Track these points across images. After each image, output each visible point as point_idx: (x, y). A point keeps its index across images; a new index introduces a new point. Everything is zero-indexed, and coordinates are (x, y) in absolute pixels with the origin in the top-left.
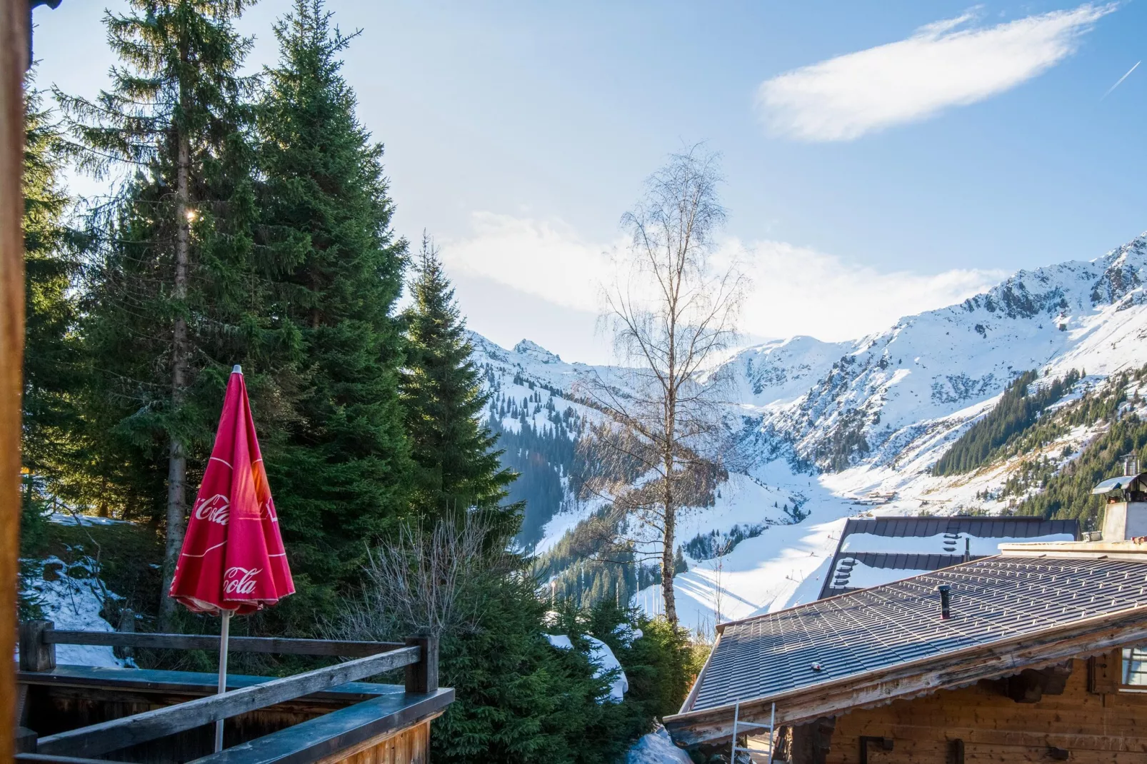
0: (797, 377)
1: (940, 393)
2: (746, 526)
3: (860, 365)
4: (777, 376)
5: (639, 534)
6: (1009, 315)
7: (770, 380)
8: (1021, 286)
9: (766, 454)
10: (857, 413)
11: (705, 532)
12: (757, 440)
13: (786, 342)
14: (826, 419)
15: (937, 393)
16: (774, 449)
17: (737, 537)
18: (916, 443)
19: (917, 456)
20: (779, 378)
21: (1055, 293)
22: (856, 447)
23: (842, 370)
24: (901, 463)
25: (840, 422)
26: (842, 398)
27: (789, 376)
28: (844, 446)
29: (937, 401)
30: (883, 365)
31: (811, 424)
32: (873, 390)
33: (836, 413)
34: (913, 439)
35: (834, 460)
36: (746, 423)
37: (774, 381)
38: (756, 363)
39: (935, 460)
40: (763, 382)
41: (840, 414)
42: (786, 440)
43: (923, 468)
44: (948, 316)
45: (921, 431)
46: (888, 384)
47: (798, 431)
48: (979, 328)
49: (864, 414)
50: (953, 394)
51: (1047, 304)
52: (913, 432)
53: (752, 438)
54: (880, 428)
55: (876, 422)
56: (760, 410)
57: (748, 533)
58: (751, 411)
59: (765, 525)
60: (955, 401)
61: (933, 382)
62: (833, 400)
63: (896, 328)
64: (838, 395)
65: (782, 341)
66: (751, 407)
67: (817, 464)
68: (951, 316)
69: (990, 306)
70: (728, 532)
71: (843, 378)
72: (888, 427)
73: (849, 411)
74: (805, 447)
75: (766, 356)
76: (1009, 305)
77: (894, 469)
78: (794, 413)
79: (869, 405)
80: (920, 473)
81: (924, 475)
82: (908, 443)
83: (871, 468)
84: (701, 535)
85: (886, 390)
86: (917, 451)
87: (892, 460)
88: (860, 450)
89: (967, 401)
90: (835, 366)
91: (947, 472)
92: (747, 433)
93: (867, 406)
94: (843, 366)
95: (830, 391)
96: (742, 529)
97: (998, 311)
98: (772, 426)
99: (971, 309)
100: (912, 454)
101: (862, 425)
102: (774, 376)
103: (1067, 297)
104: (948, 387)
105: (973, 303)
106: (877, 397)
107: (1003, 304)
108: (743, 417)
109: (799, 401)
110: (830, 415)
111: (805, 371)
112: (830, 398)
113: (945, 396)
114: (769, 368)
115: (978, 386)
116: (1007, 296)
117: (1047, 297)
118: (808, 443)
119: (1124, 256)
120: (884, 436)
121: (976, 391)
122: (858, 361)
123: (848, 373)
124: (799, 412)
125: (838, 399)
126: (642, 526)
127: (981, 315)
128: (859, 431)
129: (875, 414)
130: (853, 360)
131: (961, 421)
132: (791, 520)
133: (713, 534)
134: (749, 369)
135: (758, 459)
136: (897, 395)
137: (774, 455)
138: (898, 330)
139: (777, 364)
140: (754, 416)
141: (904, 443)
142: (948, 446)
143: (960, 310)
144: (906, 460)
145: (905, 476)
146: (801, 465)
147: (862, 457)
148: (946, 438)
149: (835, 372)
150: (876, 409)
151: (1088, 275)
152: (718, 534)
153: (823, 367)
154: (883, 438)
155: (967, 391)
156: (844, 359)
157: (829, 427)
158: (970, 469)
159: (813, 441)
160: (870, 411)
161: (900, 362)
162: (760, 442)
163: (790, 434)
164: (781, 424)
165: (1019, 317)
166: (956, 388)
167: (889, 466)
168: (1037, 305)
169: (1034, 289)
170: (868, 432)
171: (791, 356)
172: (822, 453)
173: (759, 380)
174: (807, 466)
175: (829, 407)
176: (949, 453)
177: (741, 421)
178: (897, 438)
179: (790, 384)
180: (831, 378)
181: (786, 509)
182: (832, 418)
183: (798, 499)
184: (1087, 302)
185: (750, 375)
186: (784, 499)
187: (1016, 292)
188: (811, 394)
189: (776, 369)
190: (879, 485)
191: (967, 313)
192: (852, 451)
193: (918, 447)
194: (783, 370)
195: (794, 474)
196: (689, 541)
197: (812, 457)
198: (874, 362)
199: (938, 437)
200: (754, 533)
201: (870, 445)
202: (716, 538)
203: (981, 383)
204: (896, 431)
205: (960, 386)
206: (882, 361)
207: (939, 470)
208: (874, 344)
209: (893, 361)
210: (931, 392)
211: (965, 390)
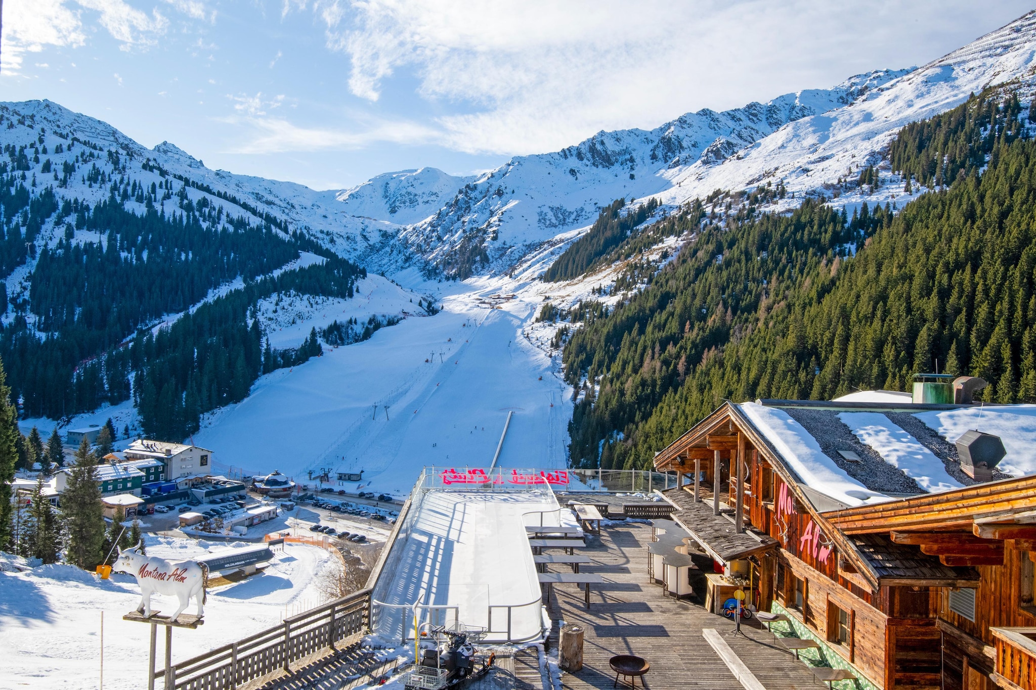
0: (427, 202)
1: (545, 220)
2: (383, 316)
3: (481, 193)
4: (410, 199)
5: (270, 319)
6: (594, 164)
7: (404, 203)
8: (602, 143)
9: (400, 263)
10: (478, 230)
11: (343, 319)
12: (392, 251)
13: (419, 171)
14: (452, 236)
15: (542, 219)
16: (408, 259)
17: (374, 325)
18: (527, 257)
19: (530, 267)
20: (411, 202)
21: (625, 151)
22: (478, 258)
23: (466, 196)
24: (516, 272)
25: (465, 238)
26: (466, 219)
27: (420, 200)
28: (468, 258)
29: (543, 226)
30: (500, 193)
31: (439, 239)
32: (492, 214)
33: (460, 231)
34: (525, 255)
35: (460, 269)
36: (383, 236)
37: (408, 204)
38: (392, 186)
39: (546, 269)
40: (397, 204)
41: (464, 232)
42: (418, 252)
43: (535, 276)
44: (548, 160)
45: (531, 247)
46: (504, 209)
47: (429, 244)
48: (572, 172)
49: (485, 232)
50: (554, 221)
51: (621, 159)
52: (524, 248)
53: (388, 249)
54: (498, 244)
55: (495, 239)
56: (396, 226)
57: (385, 322)
58: (387, 226)
59: (402, 316)
60: (555, 226)
61: (539, 210)
62: (458, 220)
63: (509, 165)
64: (463, 216)
65: (416, 171)
66: (387, 223)
67: (445, 273)
68: (552, 160)
69: (580, 156)
70: (367, 320)
71: (467, 202)
72: (504, 244)
73: (472, 229)
74: (435, 258)
75: (401, 181)
76: (593, 157)
77: (511, 277)
78: (425, 229)
79: (489, 225)
80: (534, 279)
81: (537, 281)
82: (521, 258)
83: (491, 277)
84: (338, 322)
85: (502, 213)
86: (529, 263)
87: (509, 271)
88: (481, 260)
89: (565, 227)
90: (460, 192)
91: (556, 279)
92: (383, 245)
93: (487, 226)
94: (467, 192)
95: (456, 212)
96: (380, 319)
97: (585, 161)
98: (406, 239)
99: (566, 157)
100: (525, 266)
101: (484, 241)
102: (407, 199)
103: (634, 154)
104: (550, 215)
105: (567, 152)
106: (495, 218)
107: (589, 155)
108: (380, 231)
109: (429, 219)
110: (456, 232)
111: (434, 198)
112: (456, 218)
113: (548, 222)
114: (403, 192)
115: (573, 217)
116: (592, 149)
117: (619, 154)
118: (437, 255)
119: (672, 128)
120: (502, 251)
121: (571, 220)
122: (479, 189)
123: (471, 199)
124: (429, 228)
125: (463, 219)
126: (275, 311)
127: (573, 162)
128: (481, 245)
129: (494, 232)
130: (475, 187)
131: (562, 241)
132: (426, 314)
133: (350, 322)
134: (386, 191)
135: (394, 266)
136: (511, 218)
137: (407, 264)
138: (511, 167)
139: (410, 189)
140: (390, 231)
141: (517, 257)
142: (556, 258)
143: (557, 157)
144: (521, 270)
145: (521, 282)
146: (431, 273)
147: (483, 268)
148: (552, 253)
149: (460, 196)
150: (494, 229)
151: (648, 141)
152: (356, 323)
153: (450, 193)
154: (500, 253)
155: (564, 219)
156: (468, 186)
157: (455, 242)
158: (577, 276)
159: (441, 253)
160: (491, 230)
161: (513, 192)
162: (395, 252)
163: (421, 246)
164: (413, 238)
165: (600, 167)
166: (557, 217)
167: (506, 275)
168: (613, 159)
169: (611, 146)
170: (488, 247)
171: (422, 183)
172: (449, 263)
173: (394, 202)
174: (436, 274)
175: (456, 225)
176: (557, 263)
177: (378, 234)
178: (512, 252)
179: (421, 207)
180: (457, 201)
181: (420, 304)
182: (457, 235)
183: (430, 299)
184: (648, 160)
185: (386, 197)
186: (417, 298)
187: (599, 147)
188: (439, 214)
189: (409, 194)
190: (500, 289)
191: (563, 160)
192: (475, 262)
193: (529, 260)
194: (416, 195)
195: (425, 281)
196: (325, 326)
197: (441, 267)
198: (492, 190)
199: (546, 253)
200: (391, 323)
201: (490, 257)
202: (354, 327)
203: (575, 214)
204: (510, 247)
205: (560, 215)
206: (499, 190)
207: (550, 276)
208: (493, 176)
209: (507, 190)
210: (537, 218)
211: (563, 218)
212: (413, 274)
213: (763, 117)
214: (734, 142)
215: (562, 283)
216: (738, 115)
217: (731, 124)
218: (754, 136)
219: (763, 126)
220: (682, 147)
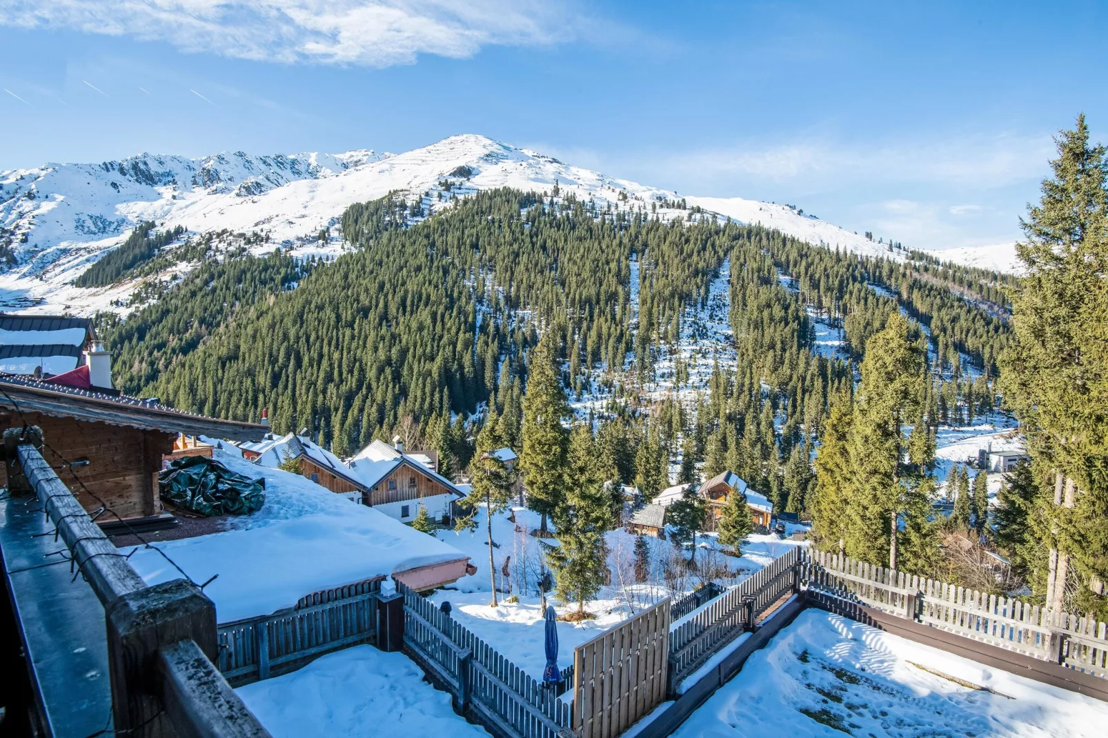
3: (8, 193)
6: (137, 180)
8: (145, 163)
15: (80, 225)
18: (61, 262)
19: (63, 271)
21: (169, 174)
24: (48, 275)
29: (80, 232)
30: (31, 196)
32: (21, 215)
34: (59, 258)
44: (90, 170)
46: (35, 213)
48: (114, 185)
49: (13, 233)
50: (93, 228)
51: (165, 180)
54: (26, 247)
55: (24, 241)
60: (95, 234)
61: (76, 217)
68: (92, 171)
69: (122, 171)
72: (36, 246)
76: (136, 174)
79: (17, 227)
81: (69, 286)
82: (54, 261)
83: (20, 278)
87: (39, 272)
88: (8, 262)
89: (105, 235)
93: (15, 228)
97: (128, 176)
99: (108, 170)
100: (58, 270)
101: (10, 242)
103: (176, 178)
104: (89, 223)
105: (109, 166)
107: (132, 172)
113: (86, 229)
115: (114, 226)
116: (135, 166)
117: (162, 175)
119: (212, 162)
120: (32, 253)
121: (112, 229)
127: (115, 176)
128: (7, 246)
129: (23, 234)
136: (44, 222)
138: (44, 172)
141: (51, 260)
143: (99, 169)
144: (53, 273)
145: (52, 286)
147: (10, 268)
148: (88, 260)
150: (23, 231)
151: (190, 168)
155: (104, 228)
160: (18, 232)
165: (143, 184)
166: (95, 224)
167: (37, 277)
168: (156, 179)
169: (154, 168)
184: (189, 184)
187: (142, 166)
191: (104, 172)
199: (81, 259)
201: (18, 259)
203: (116, 224)
204: (43, 250)
205: (99, 223)
206: (29, 194)
207: (82, 282)
208: (22, 178)
209: (39, 195)
210: (75, 224)
211: (103, 226)
213: (289, 167)
214: (262, 183)
215: (93, 290)
216: (268, 160)
217: (263, 167)
218: (280, 180)
219: (287, 173)
220: (219, 179)
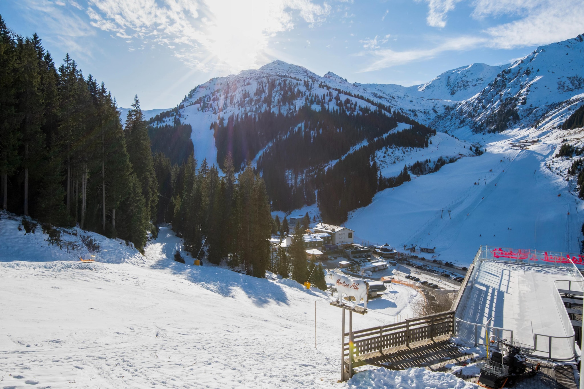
0: (475, 85)
1: (563, 86)
2: (447, 157)
4: (464, 85)
5: (382, 161)
7: (460, 87)
9: (457, 124)
10: (511, 99)
11: (422, 159)
12: (452, 118)
13: (470, 66)
14: (493, 104)
16: (462, 122)
17: (441, 163)
20: (465, 86)
22: (511, 117)
23: (503, 78)
25: (502, 105)
26: (503, 93)
27: (471, 85)
28: (504, 118)
31: (484, 107)
33: (499, 101)
35: (498, 126)
36: (446, 109)
37: (462, 88)
38: (452, 78)
39: (564, 121)
40: (456, 89)
41: (501, 101)
42: (469, 117)
43: (556, 125)
45: (552, 107)
47: (476, 111)
52: (546, 108)
53: (449, 117)
56: (455, 102)
57: (448, 161)
58: (449, 103)
59: (459, 157)
62: (497, 94)
63: (535, 53)
64: (500, 91)
65: (468, 66)
66: (449, 101)
67: (488, 128)
70: (436, 160)
71: (503, 82)
73: (507, 99)
74: (480, 120)
75: (458, 74)
77: (536, 128)
78: (474, 102)
80: (554, 128)
84: (419, 161)
85: (530, 86)
86: (550, 117)
90: (499, 76)
91: (573, 127)
92: (446, 114)
94: (503, 75)
95: (495, 89)
96: (444, 159)
98: (461, 109)
102: (462, 85)
106: (524, 90)
108: (444, 106)
109: (476, 96)
110: (495, 102)
111: (480, 82)
112: (495, 93)
114: (460, 80)
118: (482, 117)
122: (512, 72)
123: (506, 79)
124: (477, 101)
125: (501, 93)
126: (384, 157)
130: (509, 71)
131: (577, 100)
132: (475, 155)
133: (427, 161)
134: (448, 82)
135: (453, 127)
137: (462, 125)
139: (464, 78)
140: (451, 105)
142: (572, 112)
146: (477, 129)
149: (499, 78)
152: (430, 161)
153: (492, 77)
154: (528, 112)
156: (504, 71)
157: (494, 108)
159: (485, 116)
161: (538, 71)
162: (454, 118)
163: (471, 113)
164: (466, 109)
170: (518, 109)
171: (472, 74)
172: (490, 122)
173: (453, 87)
174: (481, 130)
175: (495, 98)
176: (573, 117)
177: (443, 108)
178: (537, 111)
179: (471, 89)
180: (496, 82)
181: (471, 149)
182: (496, 104)
183: (477, 145)
185: (448, 85)
186: (469, 145)
188: (484, 92)
189: (463, 81)
190: (528, 136)
192: (509, 120)
193: (550, 116)
194: (468, 82)
195: (474, 134)
196: (412, 164)
197: (485, 125)
198: (522, 72)
200: (452, 161)
202: (429, 164)
212: (466, 131)
